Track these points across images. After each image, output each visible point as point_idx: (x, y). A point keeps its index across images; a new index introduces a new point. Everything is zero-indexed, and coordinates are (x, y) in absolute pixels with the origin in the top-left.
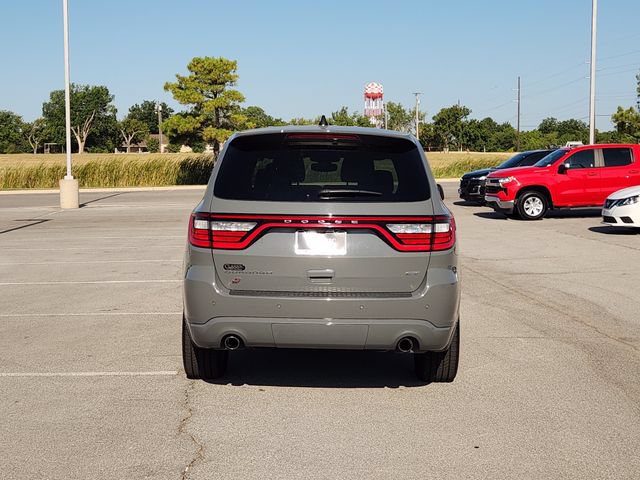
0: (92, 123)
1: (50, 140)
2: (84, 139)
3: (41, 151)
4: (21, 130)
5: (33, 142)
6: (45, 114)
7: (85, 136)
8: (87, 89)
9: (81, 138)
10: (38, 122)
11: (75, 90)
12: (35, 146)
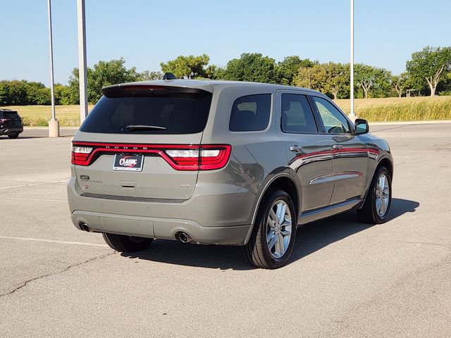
0: (441, 74)
1: (411, 87)
2: (435, 86)
3: (404, 95)
4: (391, 81)
5: (398, 89)
6: (408, 69)
7: (436, 83)
8: (438, 50)
9: (433, 85)
10: (403, 75)
11: (429, 51)
12: (400, 93)
